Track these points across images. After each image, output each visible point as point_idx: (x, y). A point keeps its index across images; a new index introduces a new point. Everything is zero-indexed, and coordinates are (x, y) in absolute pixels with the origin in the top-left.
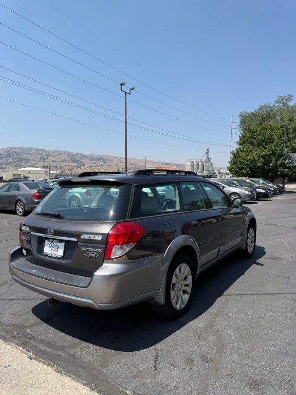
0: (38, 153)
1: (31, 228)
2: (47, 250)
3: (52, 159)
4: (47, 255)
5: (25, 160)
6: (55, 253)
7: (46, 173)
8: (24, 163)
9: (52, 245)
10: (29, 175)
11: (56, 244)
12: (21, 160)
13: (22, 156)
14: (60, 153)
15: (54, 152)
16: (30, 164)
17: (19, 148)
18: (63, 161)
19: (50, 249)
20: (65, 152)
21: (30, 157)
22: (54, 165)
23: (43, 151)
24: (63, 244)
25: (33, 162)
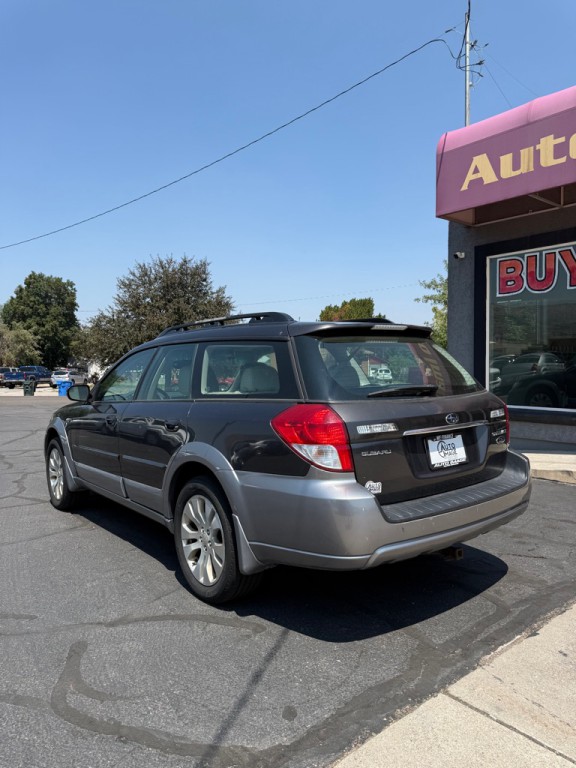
1: (396, 422)
2: (437, 458)
4: (442, 469)
6: (452, 457)
9: (442, 447)
11: (448, 442)
19: (442, 454)
24: (459, 438)
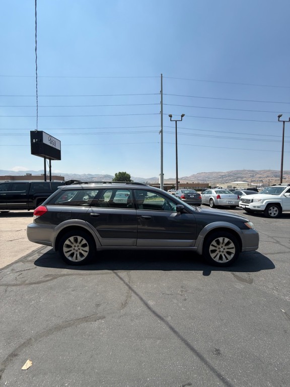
0: (249, 172)
3: (259, 176)
5: (240, 177)
7: (248, 185)
8: (239, 179)
10: (237, 187)
12: (238, 178)
13: (239, 175)
14: (265, 171)
15: (260, 171)
16: (243, 179)
17: (237, 171)
18: (268, 176)
20: (269, 171)
21: (243, 176)
22: (261, 179)
23: (253, 171)
25: (245, 178)
